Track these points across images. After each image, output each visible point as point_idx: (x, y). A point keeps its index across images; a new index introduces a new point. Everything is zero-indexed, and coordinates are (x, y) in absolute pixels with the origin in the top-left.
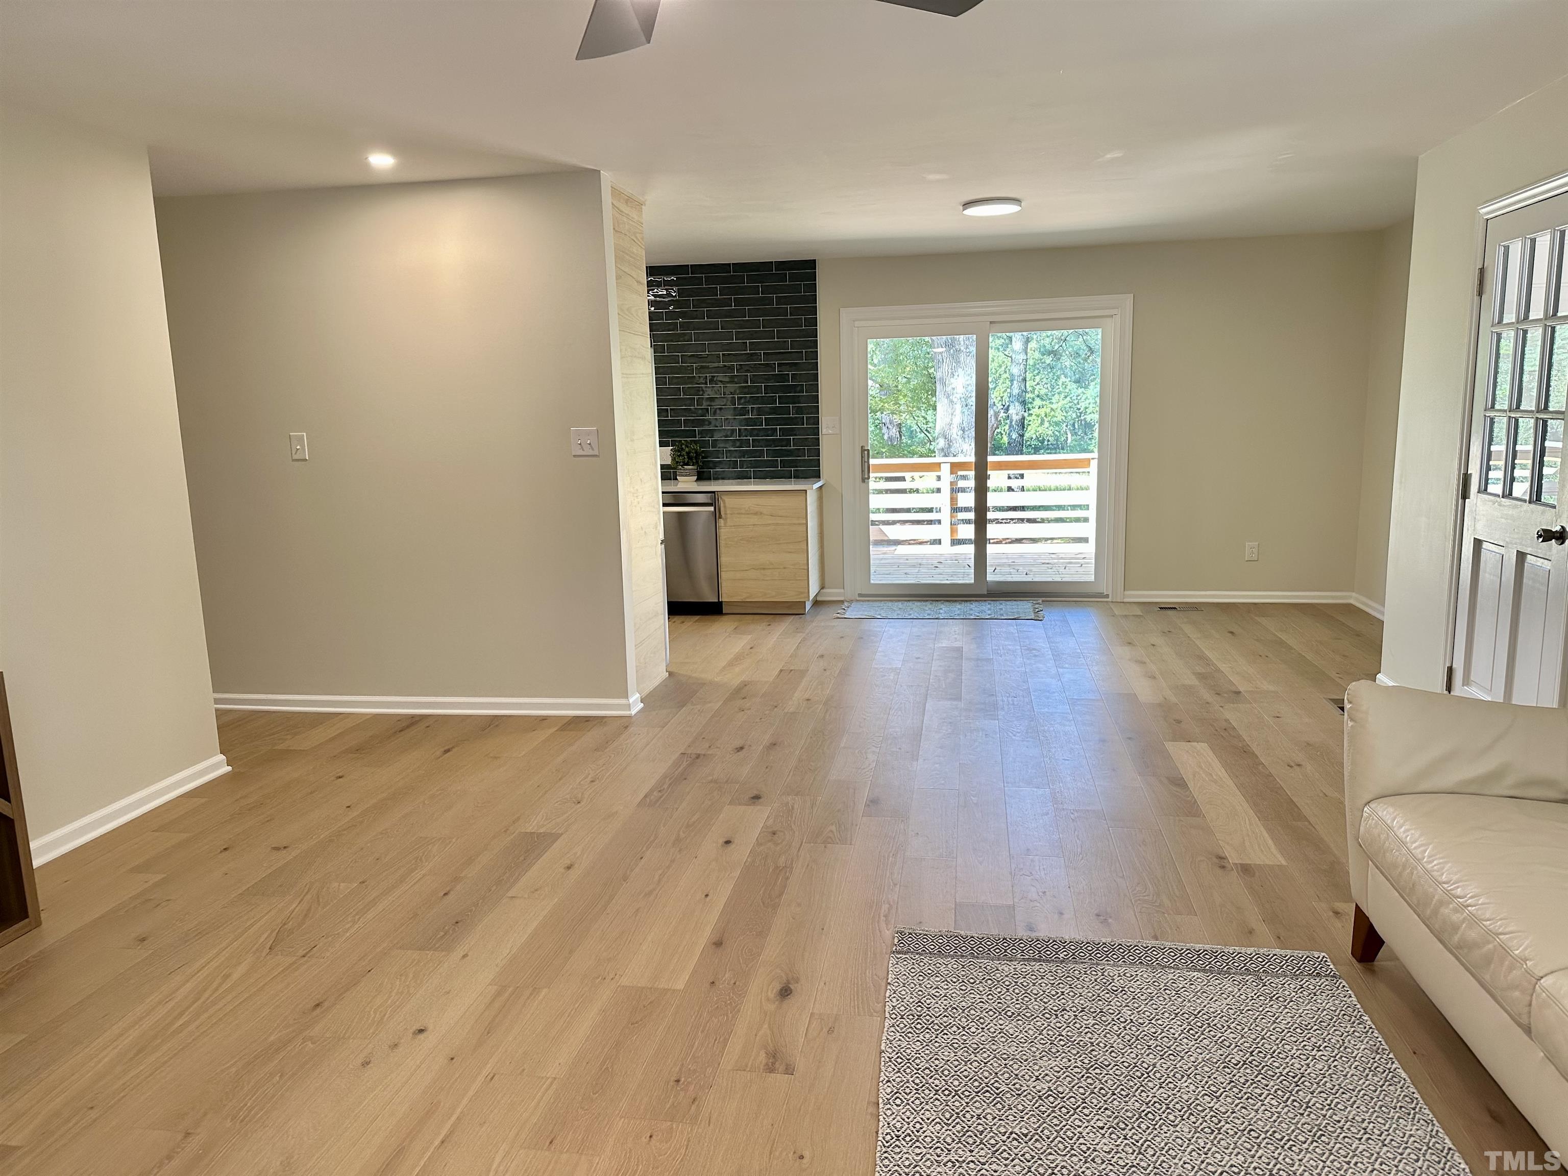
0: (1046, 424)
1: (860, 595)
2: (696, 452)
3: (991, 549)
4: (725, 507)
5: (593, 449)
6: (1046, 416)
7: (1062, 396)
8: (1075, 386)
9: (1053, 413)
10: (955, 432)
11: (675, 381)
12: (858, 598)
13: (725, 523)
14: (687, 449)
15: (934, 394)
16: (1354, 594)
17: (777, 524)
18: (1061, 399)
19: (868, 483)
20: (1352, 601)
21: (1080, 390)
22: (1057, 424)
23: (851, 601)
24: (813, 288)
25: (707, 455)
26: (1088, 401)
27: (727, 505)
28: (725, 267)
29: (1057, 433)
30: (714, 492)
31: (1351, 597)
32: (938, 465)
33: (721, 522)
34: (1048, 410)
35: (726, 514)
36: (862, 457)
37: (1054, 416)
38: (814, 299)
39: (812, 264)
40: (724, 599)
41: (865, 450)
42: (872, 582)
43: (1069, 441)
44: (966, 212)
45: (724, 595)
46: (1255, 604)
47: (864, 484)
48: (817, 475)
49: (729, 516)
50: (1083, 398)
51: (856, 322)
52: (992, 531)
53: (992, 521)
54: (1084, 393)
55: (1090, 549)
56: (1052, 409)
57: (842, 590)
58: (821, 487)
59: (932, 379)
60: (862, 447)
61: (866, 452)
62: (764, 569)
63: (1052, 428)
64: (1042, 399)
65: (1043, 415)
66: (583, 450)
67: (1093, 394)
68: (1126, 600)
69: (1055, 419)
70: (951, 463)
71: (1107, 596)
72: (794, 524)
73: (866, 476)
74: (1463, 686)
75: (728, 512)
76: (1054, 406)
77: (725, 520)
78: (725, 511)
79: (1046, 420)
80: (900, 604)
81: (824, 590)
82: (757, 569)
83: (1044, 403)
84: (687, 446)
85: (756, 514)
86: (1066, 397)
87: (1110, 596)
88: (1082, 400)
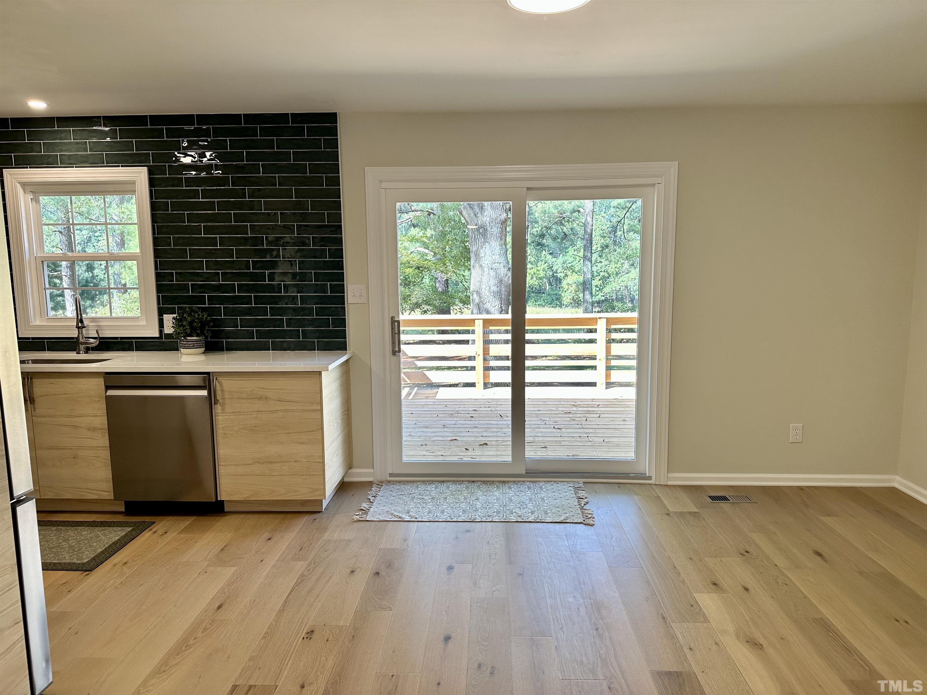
0: (535, 279)
1: (391, 475)
2: (201, 322)
4: (222, 391)
6: (534, 274)
7: (543, 263)
8: (550, 257)
9: (538, 272)
10: (485, 292)
11: (181, 242)
12: (389, 480)
13: (223, 410)
14: (189, 319)
15: (469, 259)
16: (895, 477)
17: (286, 411)
18: (543, 264)
19: (399, 356)
20: (895, 485)
21: (554, 259)
22: (541, 278)
23: (380, 484)
24: (334, 144)
25: (218, 323)
26: (558, 266)
27: (225, 388)
28: (234, 118)
29: (541, 284)
30: (208, 373)
31: (893, 480)
32: (472, 322)
33: (218, 409)
34: (535, 271)
35: (223, 399)
36: (392, 328)
37: (539, 274)
38: (336, 157)
39: (332, 117)
40: (223, 497)
41: (396, 321)
42: (405, 459)
43: (547, 288)
45: (223, 493)
46: (801, 488)
47: (394, 358)
48: (343, 347)
49: (227, 401)
50: (555, 264)
51: (383, 184)
54: (556, 261)
56: (538, 270)
57: (372, 470)
58: (347, 361)
59: (467, 250)
60: (392, 318)
61: (396, 323)
62: (271, 462)
63: (538, 281)
64: (532, 264)
65: (533, 273)
67: (561, 262)
68: (670, 483)
69: (540, 276)
70: (483, 319)
71: (650, 478)
72: (308, 410)
73: (397, 349)
75: (226, 396)
76: (539, 268)
77: (223, 405)
78: (223, 395)
79: (534, 276)
81: (350, 471)
82: (262, 464)
83: (533, 266)
84: (190, 315)
85: (260, 398)
86: (545, 263)
87: (654, 478)
88: (555, 265)
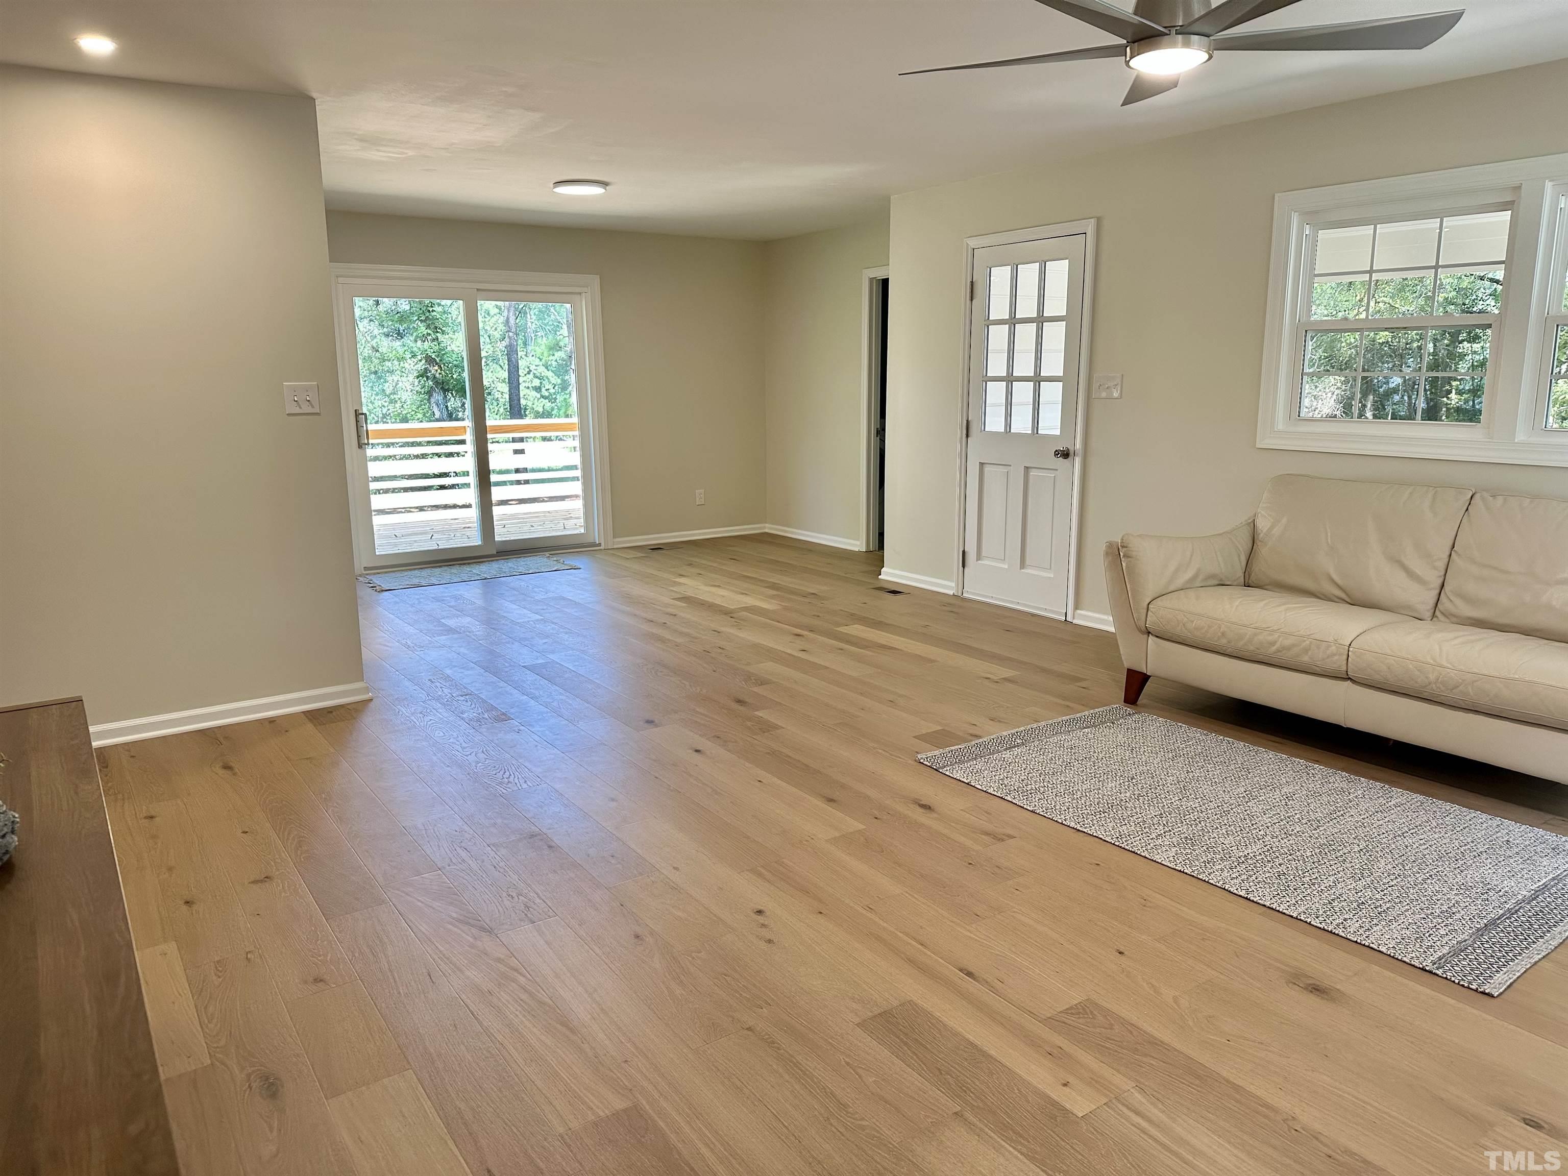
1: (366, 569)
3: (497, 511)
5: (313, 407)
12: (365, 572)
16: (767, 525)
19: (368, 450)
20: (767, 531)
31: (765, 528)
36: (357, 422)
41: (360, 414)
42: (377, 553)
44: (555, 190)
47: (359, 451)
52: (497, 493)
53: (498, 484)
55: (578, 505)
60: (356, 411)
61: (361, 416)
66: (300, 408)
68: (615, 546)
71: (600, 545)
73: (365, 443)
74: (977, 561)
80: (428, 571)
87: (603, 544)
